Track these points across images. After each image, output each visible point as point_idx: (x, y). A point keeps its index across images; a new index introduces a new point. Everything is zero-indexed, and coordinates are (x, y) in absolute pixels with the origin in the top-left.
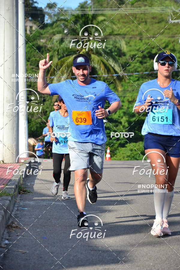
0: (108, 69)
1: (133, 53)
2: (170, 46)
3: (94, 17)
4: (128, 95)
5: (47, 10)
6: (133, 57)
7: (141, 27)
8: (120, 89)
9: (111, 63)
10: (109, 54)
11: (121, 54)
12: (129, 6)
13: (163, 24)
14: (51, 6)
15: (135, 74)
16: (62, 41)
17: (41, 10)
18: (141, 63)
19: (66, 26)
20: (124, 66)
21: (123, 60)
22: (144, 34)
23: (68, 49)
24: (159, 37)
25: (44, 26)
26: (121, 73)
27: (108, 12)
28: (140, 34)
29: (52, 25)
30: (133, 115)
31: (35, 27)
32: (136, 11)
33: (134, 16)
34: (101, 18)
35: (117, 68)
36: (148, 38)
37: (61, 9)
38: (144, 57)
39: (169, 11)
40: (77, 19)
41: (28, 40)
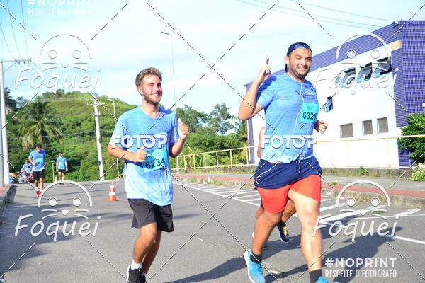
0: (54, 132)
1: (67, 123)
2: (88, 119)
3: (45, 103)
4: (66, 146)
5: (18, 101)
6: (68, 125)
7: (72, 109)
8: (61, 143)
9: (56, 129)
10: (54, 124)
11: (61, 124)
12: (64, 98)
13: (83, 107)
14: (20, 99)
15: (69, 134)
16: (27, 117)
17: (14, 101)
18: (72, 128)
19: (29, 109)
20: (63, 130)
21: (62, 127)
22: (74, 113)
23: (30, 122)
24: (82, 114)
25: (16, 110)
26: (61, 134)
27: (52, 101)
28: (71, 112)
29: (21, 109)
30: (69, 157)
31: (11, 111)
32: (68, 100)
33: (68, 103)
34: (49, 104)
35: (59, 132)
36: (77, 114)
37: (26, 101)
38: (74, 125)
39: (87, 100)
40: (35, 105)
41: (7, 118)
